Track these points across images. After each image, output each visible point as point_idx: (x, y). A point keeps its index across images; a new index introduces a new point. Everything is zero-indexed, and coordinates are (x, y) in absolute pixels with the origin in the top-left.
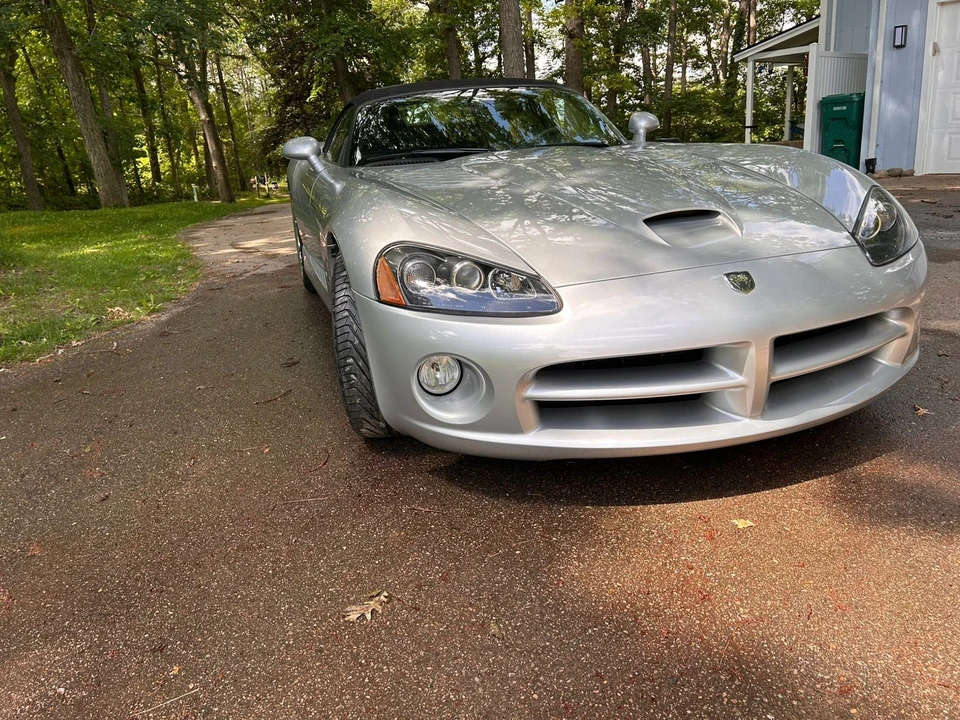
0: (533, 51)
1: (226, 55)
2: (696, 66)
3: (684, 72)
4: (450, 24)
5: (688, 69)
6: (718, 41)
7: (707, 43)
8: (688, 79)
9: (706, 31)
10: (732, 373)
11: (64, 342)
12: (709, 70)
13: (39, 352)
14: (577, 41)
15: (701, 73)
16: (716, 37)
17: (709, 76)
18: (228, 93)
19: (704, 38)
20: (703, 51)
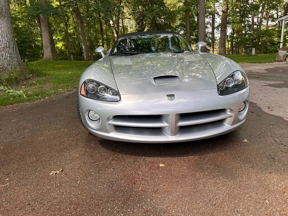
0: (214, 16)
1: (125, 18)
2: (273, 21)
3: (267, 23)
4: (187, 9)
5: (269, 22)
6: (281, 13)
7: (277, 14)
8: (269, 25)
9: (277, 10)
10: (165, 123)
11: (44, 97)
12: (277, 22)
13: (37, 99)
14: (225, 14)
15: (274, 23)
16: (280, 12)
17: (277, 24)
18: (125, 29)
19: (276, 12)
20: (275, 16)
